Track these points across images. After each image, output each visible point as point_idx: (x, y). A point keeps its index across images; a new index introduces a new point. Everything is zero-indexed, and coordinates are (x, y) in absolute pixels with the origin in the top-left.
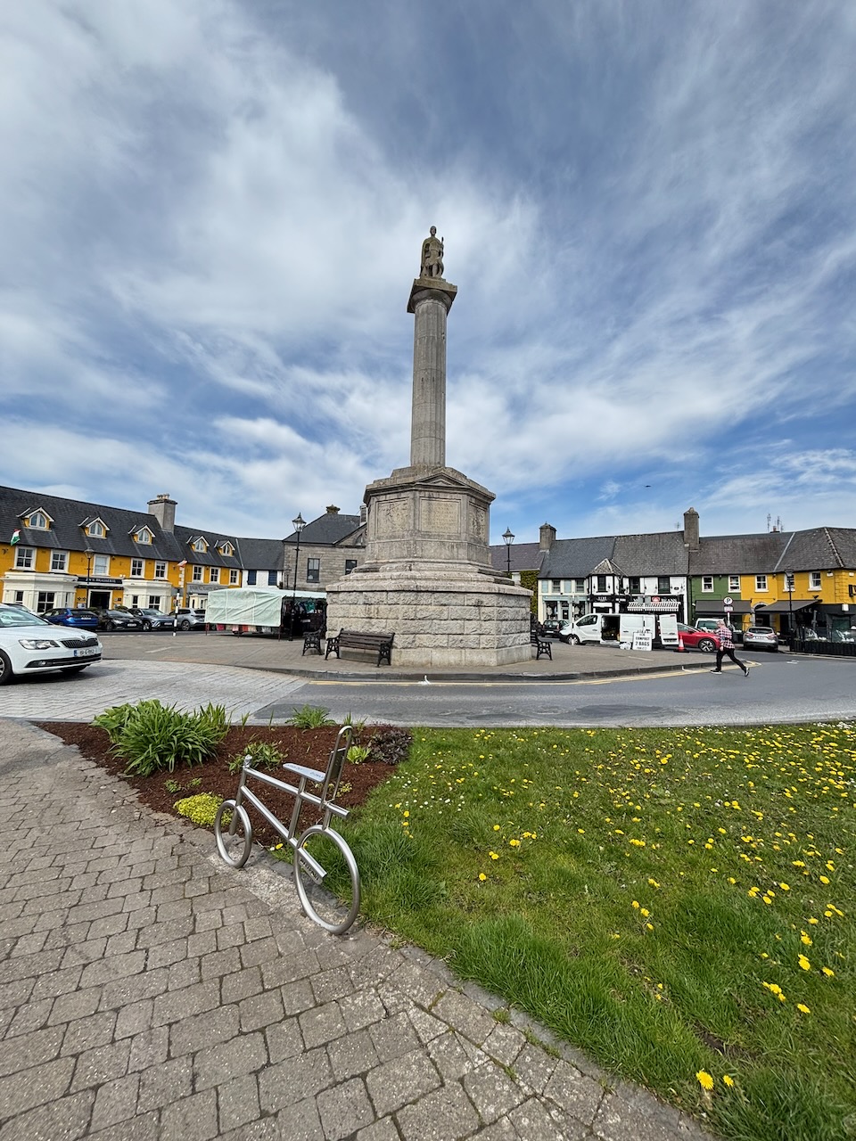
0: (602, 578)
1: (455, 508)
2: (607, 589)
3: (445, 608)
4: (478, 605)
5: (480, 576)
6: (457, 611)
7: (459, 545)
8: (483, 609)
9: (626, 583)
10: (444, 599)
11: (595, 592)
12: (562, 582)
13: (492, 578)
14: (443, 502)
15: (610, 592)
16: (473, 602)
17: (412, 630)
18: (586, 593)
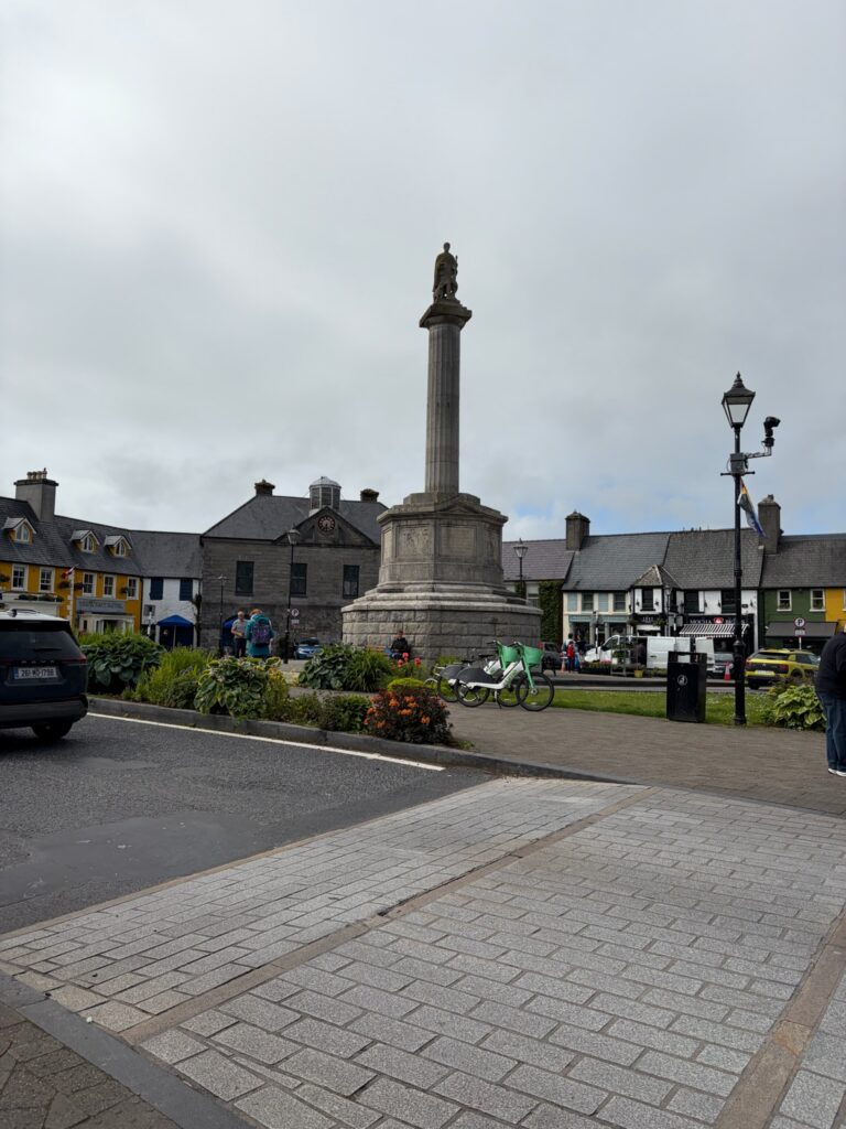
0: (647, 592)
1: (472, 533)
2: (655, 607)
3: (464, 625)
4: (494, 622)
5: (495, 597)
6: (475, 628)
7: (476, 568)
8: (498, 627)
9: (680, 598)
10: (465, 617)
11: (638, 610)
12: (596, 597)
13: (505, 599)
14: (461, 528)
15: (658, 610)
16: (489, 619)
17: (438, 643)
18: (628, 612)
